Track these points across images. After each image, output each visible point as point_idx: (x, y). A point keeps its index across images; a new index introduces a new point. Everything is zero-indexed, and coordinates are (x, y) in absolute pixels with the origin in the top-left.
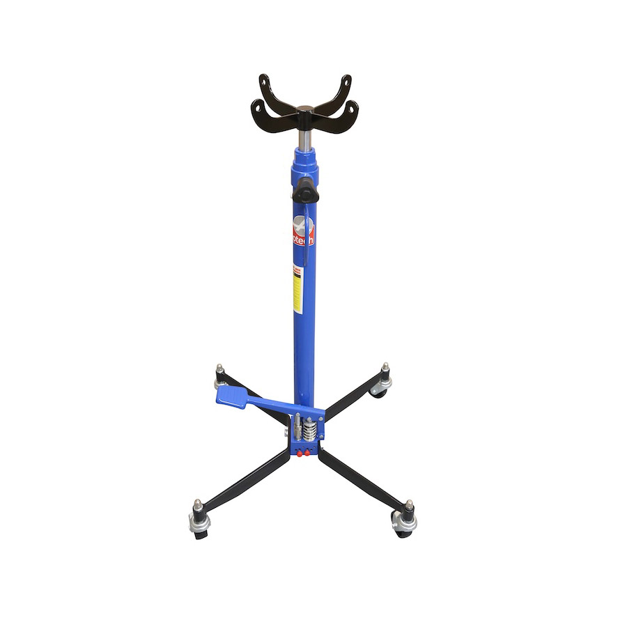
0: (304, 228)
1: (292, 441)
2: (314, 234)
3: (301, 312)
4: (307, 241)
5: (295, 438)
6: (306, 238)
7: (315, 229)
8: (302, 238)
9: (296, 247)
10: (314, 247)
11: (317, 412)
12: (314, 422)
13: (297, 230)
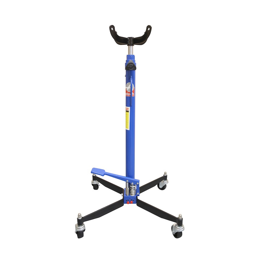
0: (130, 88)
1: (125, 196)
2: (134, 92)
3: (129, 129)
4: (131, 94)
5: (126, 195)
6: (131, 93)
7: (135, 89)
8: (130, 93)
9: (127, 97)
10: (134, 98)
11: (136, 180)
12: (134, 185)
13: (128, 89)
